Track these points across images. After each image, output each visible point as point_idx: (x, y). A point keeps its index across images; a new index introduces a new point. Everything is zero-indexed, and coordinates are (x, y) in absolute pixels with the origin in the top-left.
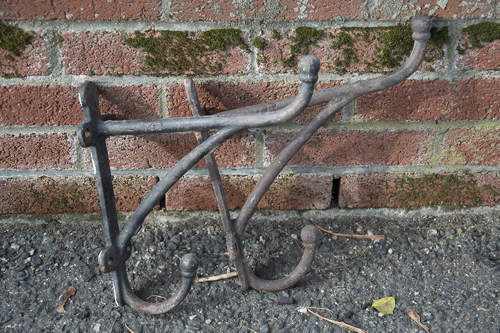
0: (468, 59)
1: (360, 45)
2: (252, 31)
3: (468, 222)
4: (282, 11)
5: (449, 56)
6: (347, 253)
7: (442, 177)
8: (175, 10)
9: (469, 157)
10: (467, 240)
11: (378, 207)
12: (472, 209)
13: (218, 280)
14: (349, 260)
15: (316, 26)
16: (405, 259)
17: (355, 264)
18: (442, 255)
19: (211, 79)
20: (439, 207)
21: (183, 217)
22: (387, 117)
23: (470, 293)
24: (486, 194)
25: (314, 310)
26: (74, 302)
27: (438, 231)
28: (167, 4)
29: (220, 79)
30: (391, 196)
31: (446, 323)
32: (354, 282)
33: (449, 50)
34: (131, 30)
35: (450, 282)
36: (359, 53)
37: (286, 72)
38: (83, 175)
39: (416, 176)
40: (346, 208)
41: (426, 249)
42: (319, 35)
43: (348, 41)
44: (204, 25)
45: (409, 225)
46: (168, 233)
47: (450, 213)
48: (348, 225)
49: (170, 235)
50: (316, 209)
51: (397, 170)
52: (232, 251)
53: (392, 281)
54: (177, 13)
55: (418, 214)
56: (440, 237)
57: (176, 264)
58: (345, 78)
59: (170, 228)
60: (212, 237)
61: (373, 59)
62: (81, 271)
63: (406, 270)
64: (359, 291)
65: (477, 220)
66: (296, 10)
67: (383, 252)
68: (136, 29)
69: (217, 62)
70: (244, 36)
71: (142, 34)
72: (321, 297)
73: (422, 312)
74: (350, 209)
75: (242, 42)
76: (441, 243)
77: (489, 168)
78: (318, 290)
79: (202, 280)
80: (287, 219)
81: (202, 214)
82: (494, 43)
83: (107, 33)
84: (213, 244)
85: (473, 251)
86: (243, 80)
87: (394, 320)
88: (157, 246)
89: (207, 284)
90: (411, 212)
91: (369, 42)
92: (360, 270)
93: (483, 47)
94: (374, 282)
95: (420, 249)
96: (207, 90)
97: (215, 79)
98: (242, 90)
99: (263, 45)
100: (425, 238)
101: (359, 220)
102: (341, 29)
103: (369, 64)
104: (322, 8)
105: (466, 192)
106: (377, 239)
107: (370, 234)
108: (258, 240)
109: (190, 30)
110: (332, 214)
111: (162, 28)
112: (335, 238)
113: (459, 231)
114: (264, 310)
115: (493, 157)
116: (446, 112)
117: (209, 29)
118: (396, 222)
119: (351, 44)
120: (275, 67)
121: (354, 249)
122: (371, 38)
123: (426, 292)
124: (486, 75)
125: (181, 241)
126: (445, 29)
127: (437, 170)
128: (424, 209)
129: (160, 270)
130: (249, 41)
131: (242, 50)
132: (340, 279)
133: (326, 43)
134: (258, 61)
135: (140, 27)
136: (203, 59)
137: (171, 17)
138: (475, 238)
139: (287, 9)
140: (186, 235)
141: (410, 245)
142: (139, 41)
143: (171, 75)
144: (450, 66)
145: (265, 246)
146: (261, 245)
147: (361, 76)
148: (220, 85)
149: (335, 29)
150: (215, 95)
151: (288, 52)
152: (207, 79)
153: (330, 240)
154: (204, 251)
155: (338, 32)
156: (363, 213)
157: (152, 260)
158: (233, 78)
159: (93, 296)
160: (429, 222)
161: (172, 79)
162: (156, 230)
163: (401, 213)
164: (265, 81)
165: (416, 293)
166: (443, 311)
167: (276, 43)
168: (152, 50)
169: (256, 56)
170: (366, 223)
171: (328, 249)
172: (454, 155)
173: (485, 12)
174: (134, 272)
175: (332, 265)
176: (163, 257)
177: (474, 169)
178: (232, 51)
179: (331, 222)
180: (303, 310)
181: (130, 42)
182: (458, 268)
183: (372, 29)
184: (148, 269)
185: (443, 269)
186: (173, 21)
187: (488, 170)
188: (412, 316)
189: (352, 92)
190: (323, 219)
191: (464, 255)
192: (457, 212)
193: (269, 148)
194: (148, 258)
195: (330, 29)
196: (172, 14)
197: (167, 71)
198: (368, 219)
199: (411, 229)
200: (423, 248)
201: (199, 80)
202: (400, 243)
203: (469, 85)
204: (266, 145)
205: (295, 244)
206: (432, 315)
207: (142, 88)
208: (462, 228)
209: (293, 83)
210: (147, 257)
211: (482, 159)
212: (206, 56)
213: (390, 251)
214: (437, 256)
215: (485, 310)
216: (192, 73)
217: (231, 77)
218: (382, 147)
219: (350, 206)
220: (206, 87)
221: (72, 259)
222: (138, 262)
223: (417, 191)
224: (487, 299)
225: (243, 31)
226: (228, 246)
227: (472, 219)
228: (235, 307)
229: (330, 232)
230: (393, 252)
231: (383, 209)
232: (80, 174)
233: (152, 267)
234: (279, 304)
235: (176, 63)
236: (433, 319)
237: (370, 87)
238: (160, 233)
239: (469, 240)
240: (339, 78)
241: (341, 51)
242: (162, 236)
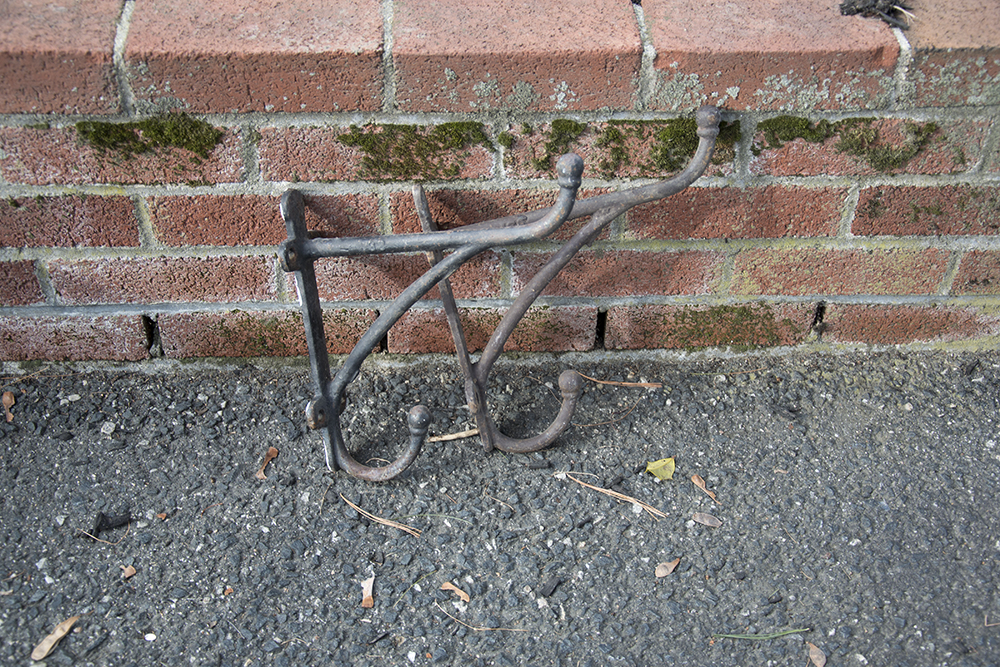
0: (765, 162)
1: (632, 143)
2: (497, 125)
3: (763, 366)
4: (535, 100)
5: (742, 158)
6: (615, 406)
7: (733, 310)
8: (400, 99)
9: (764, 284)
10: (761, 388)
11: (654, 348)
12: (768, 349)
13: (455, 440)
14: (618, 414)
15: (577, 118)
16: (687, 411)
17: (625, 419)
18: (731, 407)
19: (445, 185)
20: (728, 348)
21: (409, 361)
22: (666, 233)
23: (765, 453)
24: (784, 331)
25: (575, 476)
26: (276, 466)
27: (727, 377)
28: (391, 90)
29: (457, 185)
30: (670, 334)
31: (736, 488)
32: (624, 441)
33: (741, 150)
34: (345, 124)
35: (741, 439)
36: (631, 153)
37: (540, 177)
38: (285, 308)
39: (701, 309)
40: (613, 349)
41: (712, 399)
42: (582, 130)
43: (618, 137)
44: (437, 117)
45: (692, 370)
46: (391, 381)
47: (741, 355)
48: (617, 370)
49: (394, 384)
50: (576, 350)
51: (677, 301)
52: (473, 403)
53: (671, 439)
54: (403, 102)
55: (703, 356)
56: (729, 384)
57: (401, 420)
58: (614, 184)
59: (393, 376)
60: (446, 386)
61: (649, 161)
62: (283, 428)
63: (688, 425)
64: (630, 452)
65: (773, 363)
66: (552, 98)
67: (659, 403)
68: (352, 123)
69: (452, 165)
70: (488, 131)
71: (359, 129)
72: (583, 459)
73: (707, 476)
74: (619, 350)
75: (485, 139)
76: (731, 392)
77: (789, 299)
78: (579, 451)
79: (434, 439)
80: (540, 364)
81: (433, 358)
82: (795, 142)
83: (316, 128)
84: (447, 395)
85: (770, 401)
86: (485, 186)
87: (673, 487)
88: (378, 397)
89: (441, 444)
90: (693, 354)
91: (643, 139)
92: (631, 426)
93: (783, 146)
94: (648, 440)
95: (705, 399)
96: (441, 200)
97: (451, 186)
98: (484, 199)
99: (511, 142)
100: (711, 386)
101: (629, 364)
102: (608, 122)
103: (643, 167)
104: (585, 96)
105: (761, 329)
106: (652, 388)
107: (643, 381)
108: (505, 390)
109: (419, 124)
110: (596, 357)
111: (385, 122)
112: (600, 386)
113: (753, 377)
114: (513, 475)
115: (794, 284)
116: (738, 227)
117: (443, 122)
118: (675, 366)
119: (621, 142)
120: (525, 170)
121: (624, 401)
122: (646, 134)
123: (713, 452)
124: (785, 182)
125: (408, 392)
126: (737, 123)
127: (726, 301)
128: (710, 349)
129: (382, 427)
130: (493, 137)
131: (485, 149)
132: (607, 437)
133: (590, 140)
134: (505, 162)
135: (357, 120)
136: (436, 160)
137: (396, 107)
138: (771, 385)
139: (541, 98)
140: (413, 383)
141: (692, 394)
142: (356, 138)
143: (396, 181)
144: (743, 170)
145: (513, 397)
146: (507, 396)
147: (633, 183)
148: (456, 193)
149: (601, 122)
150: (451, 206)
151: (542, 152)
152: (440, 186)
153: (594, 389)
154: (437, 404)
155: (604, 126)
156: (635, 356)
157: (371, 415)
158: (473, 184)
159: (299, 459)
160: (715, 366)
161: (396, 187)
162: (376, 377)
163: (682, 356)
164: (513, 188)
165: (700, 454)
166: (733, 474)
167: (527, 140)
168: (371, 150)
169: (502, 157)
170: (639, 368)
171: (592, 400)
172: (747, 281)
173: (785, 103)
174: (350, 430)
175: (597, 420)
176: (385, 411)
177: (771, 300)
178: (472, 151)
179: (595, 367)
180: (561, 475)
181: (344, 139)
182: (751, 423)
183: (647, 122)
184: (367, 426)
185: (733, 423)
186: (398, 112)
187: (788, 300)
188: (695, 481)
189: (622, 201)
190: (586, 364)
191: (759, 406)
192: (750, 354)
193: (518, 274)
194: (367, 412)
195: (595, 122)
196: (397, 104)
197: (390, 176)
198: (641, 363)
199: (694, 375)
200: (709, 398)
201: (430, 187)
202: (681, 392)
203: (766, 194)
204: (515, 270)
205: (550, 394)
206: (720, 480)
207: (359, 197)
208: (756, 374)
209: (548, 190)
210: (365, 411)
211: (781, 287)
212: (439, 156)
213: (669, 402)
214: (725, 407)
215: (783, 472)
216: (422, 178)
217: (471, 183)
218: (658, 273)
219: (619, 347)
220: (439, 196)
221: (273, 413)
222: (355, 418)
223: (702, 327)
224: (786, 459)
225: (485, 124)
226: (467, 396)
227: (767, 362)
228: (476, 472)
229: (594, 379)
230: (673, 404)
231: (660, 351)
232: (282, 307)
233: (372, 423)
234: (531, 468)
235: (402, 166)
236: (720, 485)
237: (645, 196)
238: (381, 381)
239: (765, 388)
240: (606, 184)
241: (609, 150)
242: (384, 385)
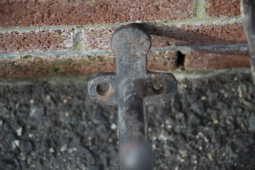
38: (80, 54)
46: (187, 97)
49: (191, 101)
57: (201, 148)
59: (189, 90)
60: (246, 103)
62: (84, 161)
88: (175, 119)
125: (205, 111)
129: (182, 158)
140: (210, 99)
154: (237, 126)
157: (170, 143)
176: (184, 136)
184: (166, 155)
194: (165, 139)
210: (163, 137)
221: (71, 139)
232: (77, 53)
233: (172, 152)
242: (180, 104)
